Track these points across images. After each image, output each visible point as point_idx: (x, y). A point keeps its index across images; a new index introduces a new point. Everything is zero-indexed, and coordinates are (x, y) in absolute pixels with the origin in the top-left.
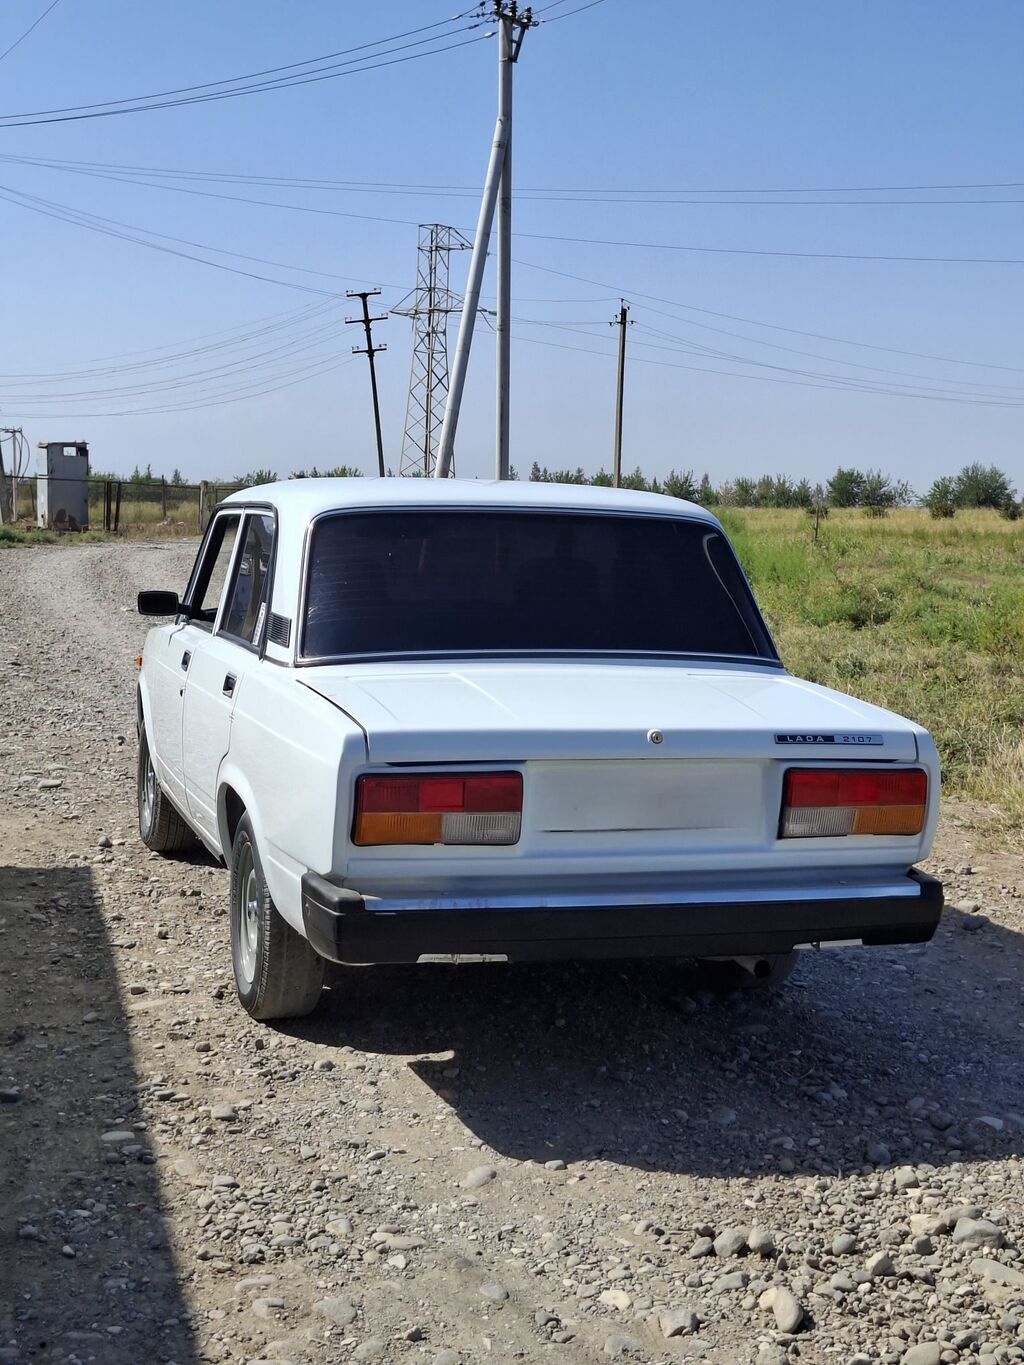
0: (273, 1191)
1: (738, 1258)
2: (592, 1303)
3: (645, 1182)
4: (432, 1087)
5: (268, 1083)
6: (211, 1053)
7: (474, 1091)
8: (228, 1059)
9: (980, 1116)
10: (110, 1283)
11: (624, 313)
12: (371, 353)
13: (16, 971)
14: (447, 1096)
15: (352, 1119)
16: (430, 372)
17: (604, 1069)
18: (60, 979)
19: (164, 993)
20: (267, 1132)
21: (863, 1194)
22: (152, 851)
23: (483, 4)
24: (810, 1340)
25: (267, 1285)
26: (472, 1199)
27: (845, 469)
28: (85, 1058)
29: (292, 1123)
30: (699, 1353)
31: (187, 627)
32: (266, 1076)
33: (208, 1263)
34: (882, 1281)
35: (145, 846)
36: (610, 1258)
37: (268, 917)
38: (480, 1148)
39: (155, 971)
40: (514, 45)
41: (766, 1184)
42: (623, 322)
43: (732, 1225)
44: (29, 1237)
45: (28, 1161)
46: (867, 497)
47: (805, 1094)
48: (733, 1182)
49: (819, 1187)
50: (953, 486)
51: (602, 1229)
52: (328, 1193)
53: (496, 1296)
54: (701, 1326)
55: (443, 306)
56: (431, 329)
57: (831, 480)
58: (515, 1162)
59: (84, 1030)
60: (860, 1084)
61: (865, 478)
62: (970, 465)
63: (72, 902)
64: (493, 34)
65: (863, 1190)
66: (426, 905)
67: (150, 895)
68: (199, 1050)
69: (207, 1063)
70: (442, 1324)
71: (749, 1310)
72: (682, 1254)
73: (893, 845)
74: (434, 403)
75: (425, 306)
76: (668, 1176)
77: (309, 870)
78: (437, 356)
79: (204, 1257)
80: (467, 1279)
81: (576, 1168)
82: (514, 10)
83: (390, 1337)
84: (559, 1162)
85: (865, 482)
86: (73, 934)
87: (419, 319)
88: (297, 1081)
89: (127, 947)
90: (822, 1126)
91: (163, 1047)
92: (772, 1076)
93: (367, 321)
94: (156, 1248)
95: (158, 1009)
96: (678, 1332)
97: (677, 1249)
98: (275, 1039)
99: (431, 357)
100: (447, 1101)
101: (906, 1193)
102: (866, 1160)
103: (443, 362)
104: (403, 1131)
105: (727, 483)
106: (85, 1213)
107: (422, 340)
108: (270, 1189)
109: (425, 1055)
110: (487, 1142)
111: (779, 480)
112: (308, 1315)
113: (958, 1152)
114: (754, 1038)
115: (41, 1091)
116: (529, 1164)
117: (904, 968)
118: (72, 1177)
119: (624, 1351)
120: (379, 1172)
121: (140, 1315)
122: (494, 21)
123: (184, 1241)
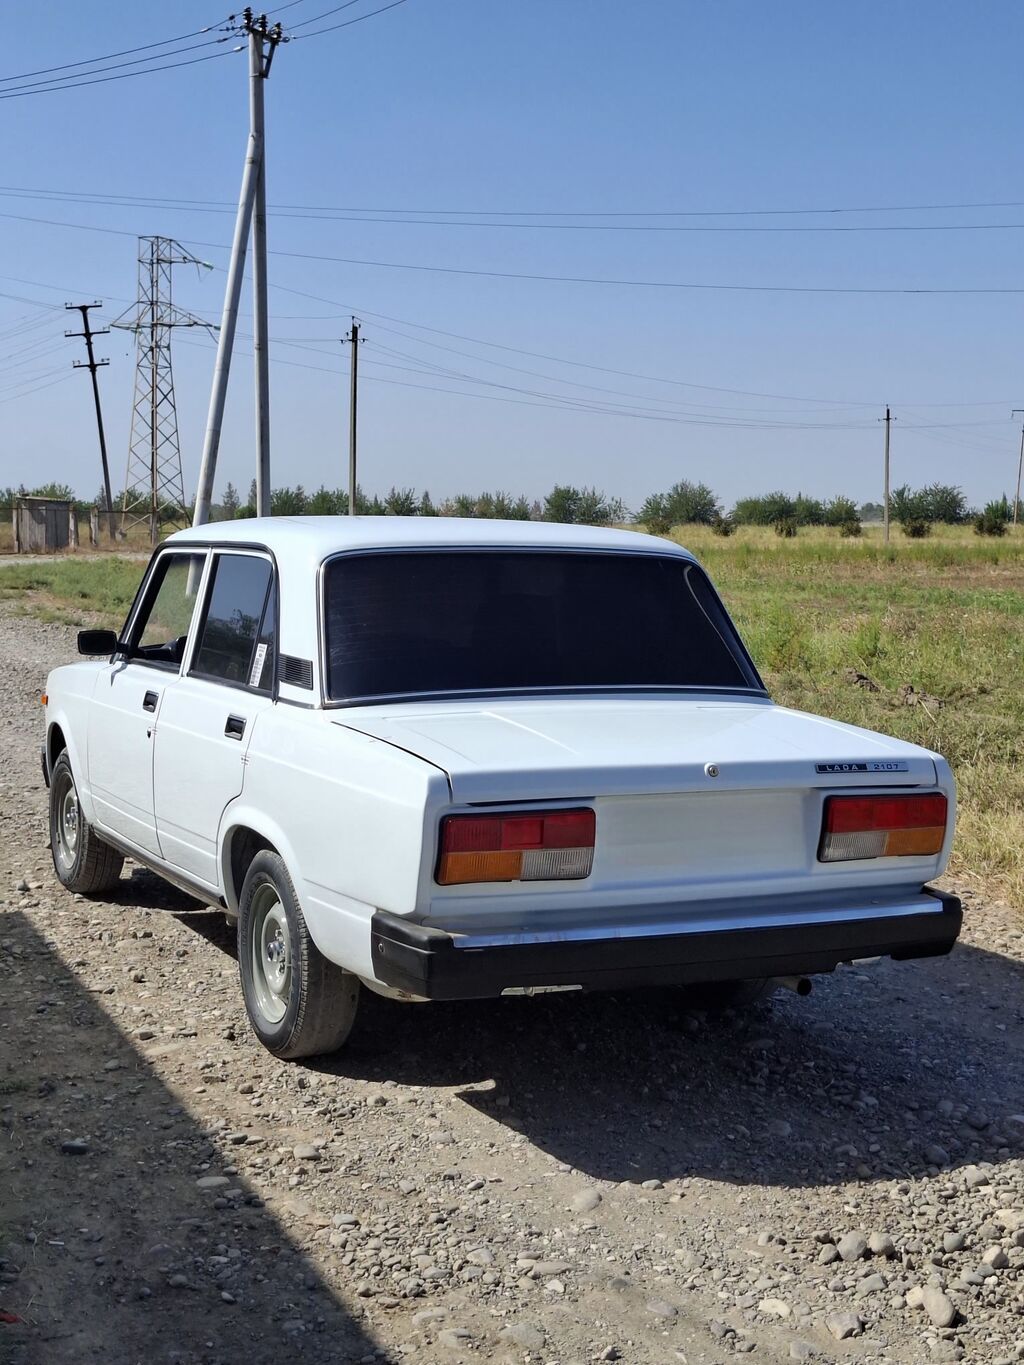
0: (396, 1226)
1: (865, 1261)
2: (755, 1313)
3: (743, 1195)
4: (492, 1117)
5: (330, 1121)
6: (256, 1095)
7: (534, 1118)
8: (277, 1099)
9: (1010, 1115)
10: (287, 1325)
11: (355, 331)
12: (93, 367)
13: (6, 1022)
14: (514, 1125)
15: (430, 1152)
16: (154, 387)
17: (646, 1090)
18: (58, 1028)
19: (173, 1037)
20: (356, 1168)
21: (943, 1193)
22: (75, 893)
23: (232, 18)
24: (968, 1333)
25: (443, 1317)
26: (588, 1223)
27: (562, 486)
28: (131, 1106)
29: (375, 1159)
30: (877, 1352)
31: (129, 666)
32: (325, 1114)
33: (372, 1300)
34: (1002, 1273)
35: (63, 887)
36: (750, 1269)
37: (305, 957)
38: (570, 1172)
39: (151, 1016)
40: (265, 61)
41: (851, 1191)
42: (354, 340)
43: (845, 1231)
44: (180, 1286)
45: (134, 1211)
46: (583, 515)
47: (840, 1103)
48: (821, 1190)
49: (900, 1190)
50: (664, 502)
51: (727, 1244)
52: (450, 1224)
53: (666, 1312)
54: (866, 1326)
55: (166, 321)
56: (154, 344)
57: (548, 497)
58: (614, 1184)
59: (110, 1077)
60: (883, 1091)
61: (581, 496)
62: (679, 482)
63: (26, 948)
64: (242, 48)
65: (941, 1191)
66: (511, 940)
67: (100, 939)
68: (243, 1092)
69: (259, 1105)
70: (630, 1342)
71: (901, 1308)
72: (812, 1261)
73: (912, 864)
74: (159, 420)
75: (147, 320)
76: (761, 1188)
77: (378, 909)
78: (162, 372)
79: (366, 1294)
80: (629, 1298)
81: (671, 1185)
82: (264, 25)
83: (588, 1358)
84: (655, 1182)
85: (580, 499)
86: (42, 981)
87: (141, 333)
88: (356, 1118)
89: (106, 993)
90: (872, 1132)
91: (204, 1091)
92: (800, 1088)
93: (88, 335)
94: (312, 1289)
95: (176, 1053)
96: (849, 1334)
97: (805, 1257)
98: (313, 1078)
99: (154, 373)
100: (514, 1129)
101: (979, 1191)
102: (929, 1163)
103: (168, 378)
104: (486, 1160)
105: (448, 500)
106: (223, 1260)
107: (146, 355)
108: (393, 1224)
109: (469, 1086)
110: (575, 1166)
111: (498, 498)
112: (497, 1342)
113: (1006, 1150)
114: (764, 1052)
115: (105, 1141)
116: (626, 1185)
117: (866, 978)
118: (189, 1224)
119: (811, 1355)
120: (487, 1202)
121: (332, 1354)
122: (243, 35)
123: (339, 1281)
